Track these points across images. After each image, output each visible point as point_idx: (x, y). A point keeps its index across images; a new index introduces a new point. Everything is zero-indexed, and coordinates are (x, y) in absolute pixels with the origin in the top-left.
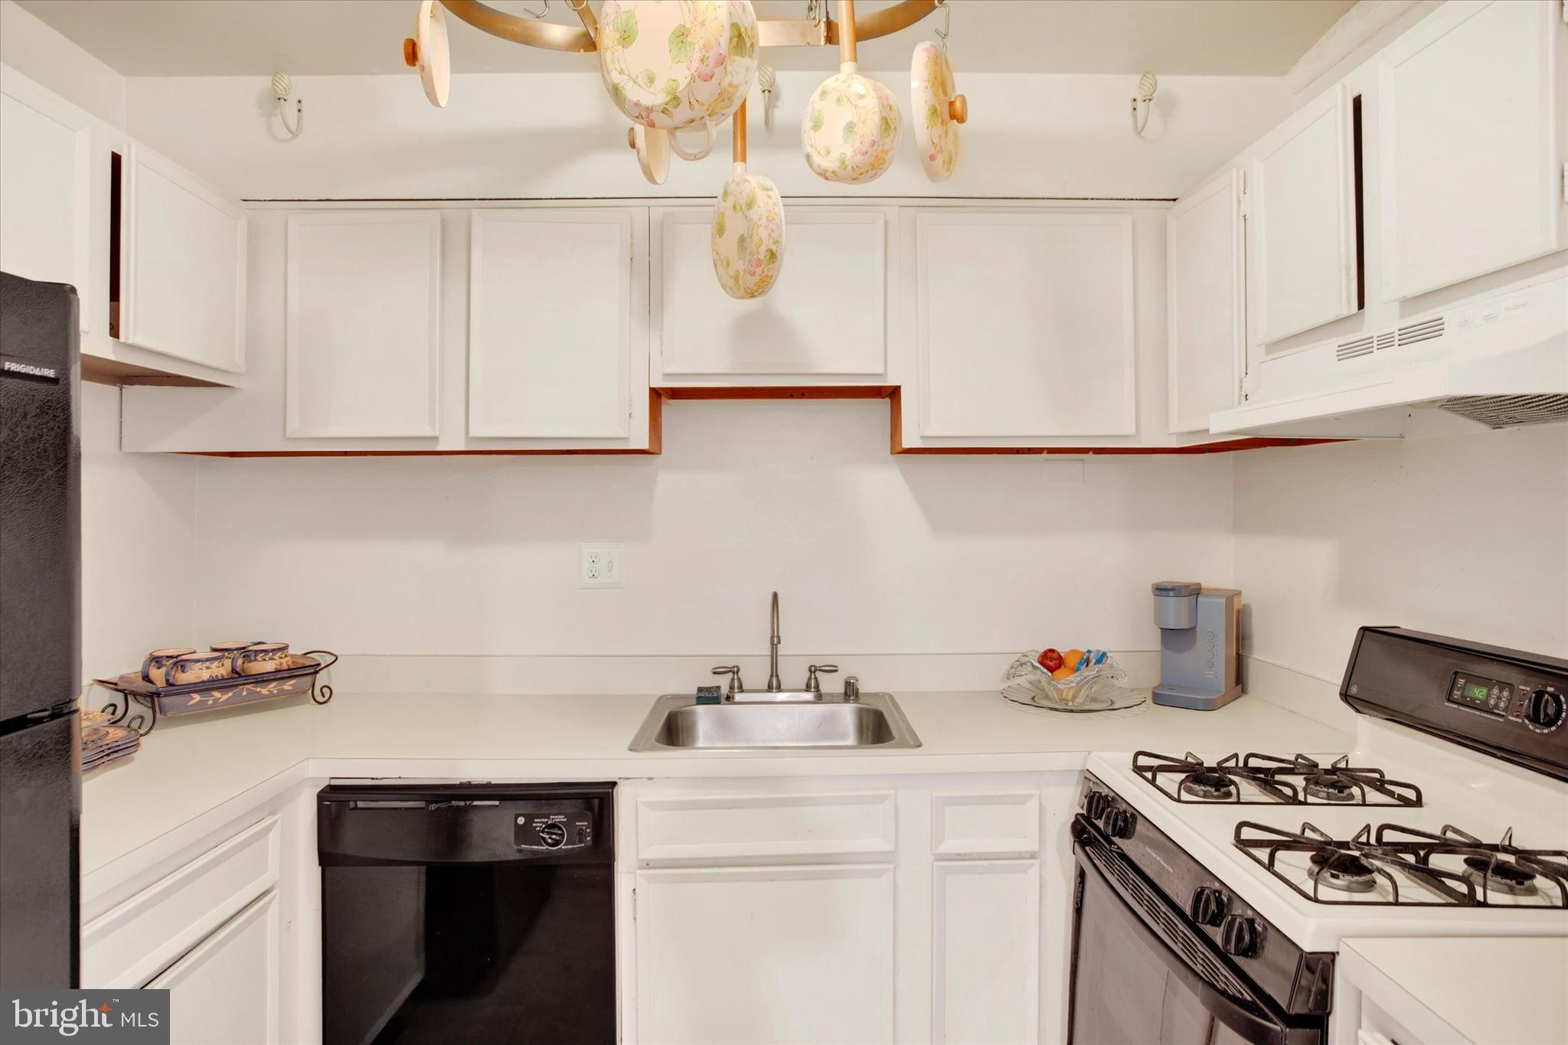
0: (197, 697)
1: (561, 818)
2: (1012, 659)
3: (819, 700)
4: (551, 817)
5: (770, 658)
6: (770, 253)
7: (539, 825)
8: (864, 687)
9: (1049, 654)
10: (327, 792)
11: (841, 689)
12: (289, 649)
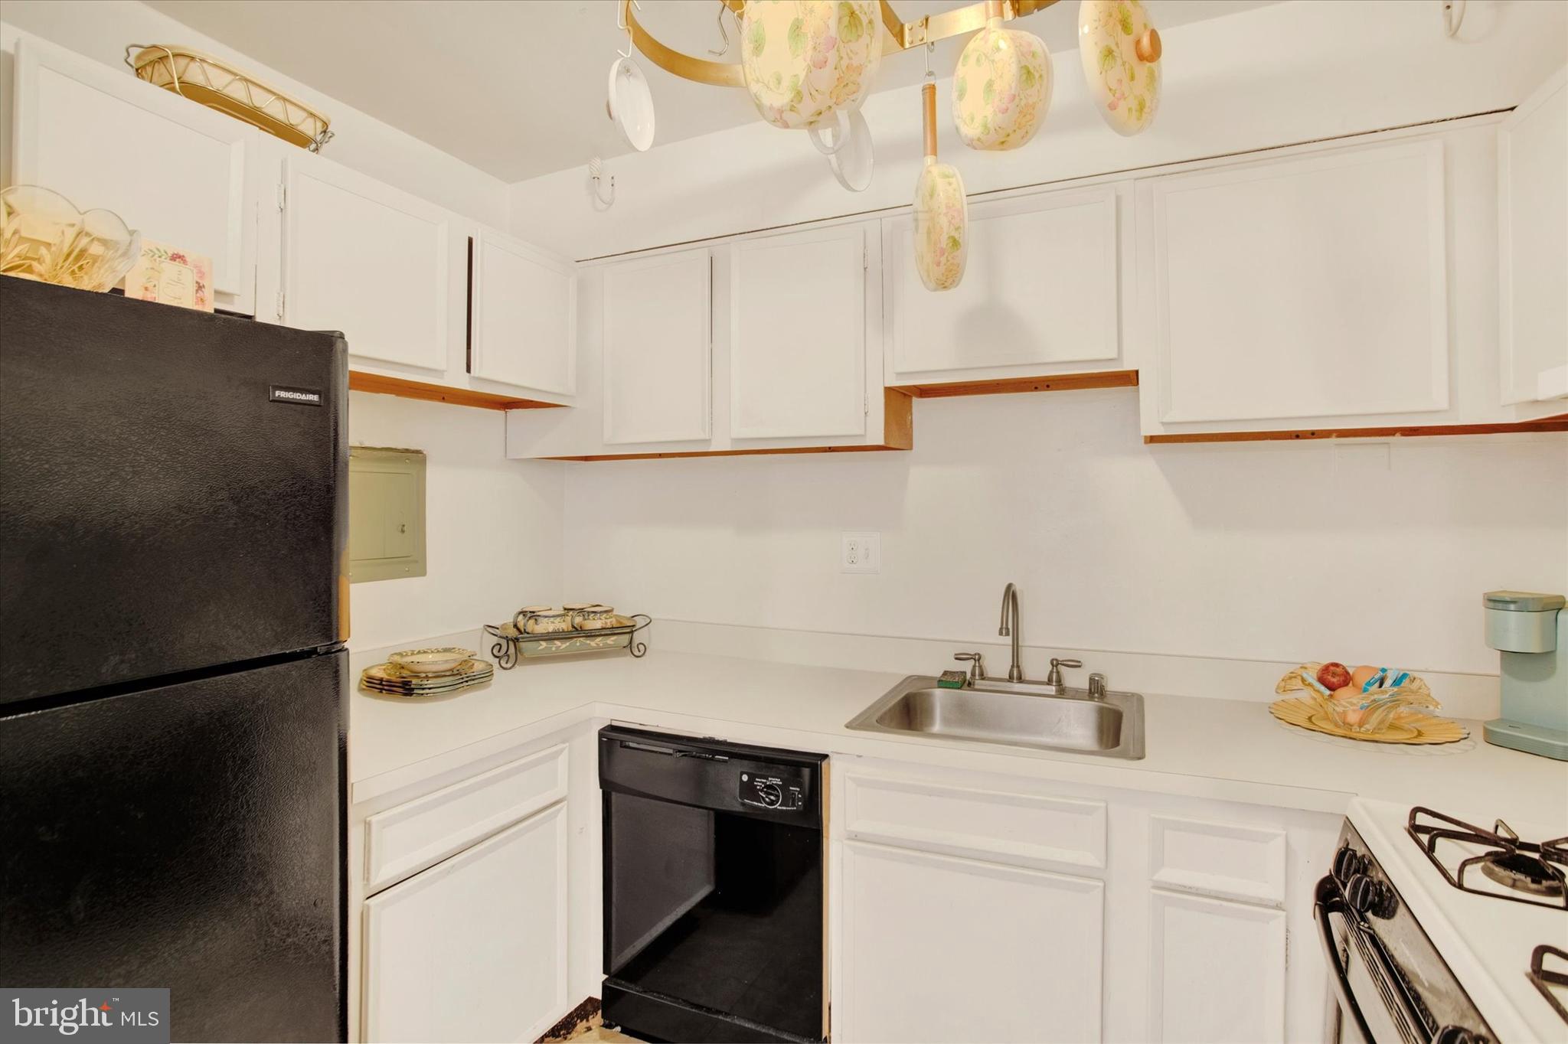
0: (544, 644)
1: (777, 781)
2: (1286, 670)
3: (1061, 694)
4: (770, 779)
5: (1011, 647)
6: (951, 240)
7: (759, 784)
8: (1113, 685)
9: (1332, 668)
10: (607, 731)
11: (1086, 685)
12: (615, 610)
